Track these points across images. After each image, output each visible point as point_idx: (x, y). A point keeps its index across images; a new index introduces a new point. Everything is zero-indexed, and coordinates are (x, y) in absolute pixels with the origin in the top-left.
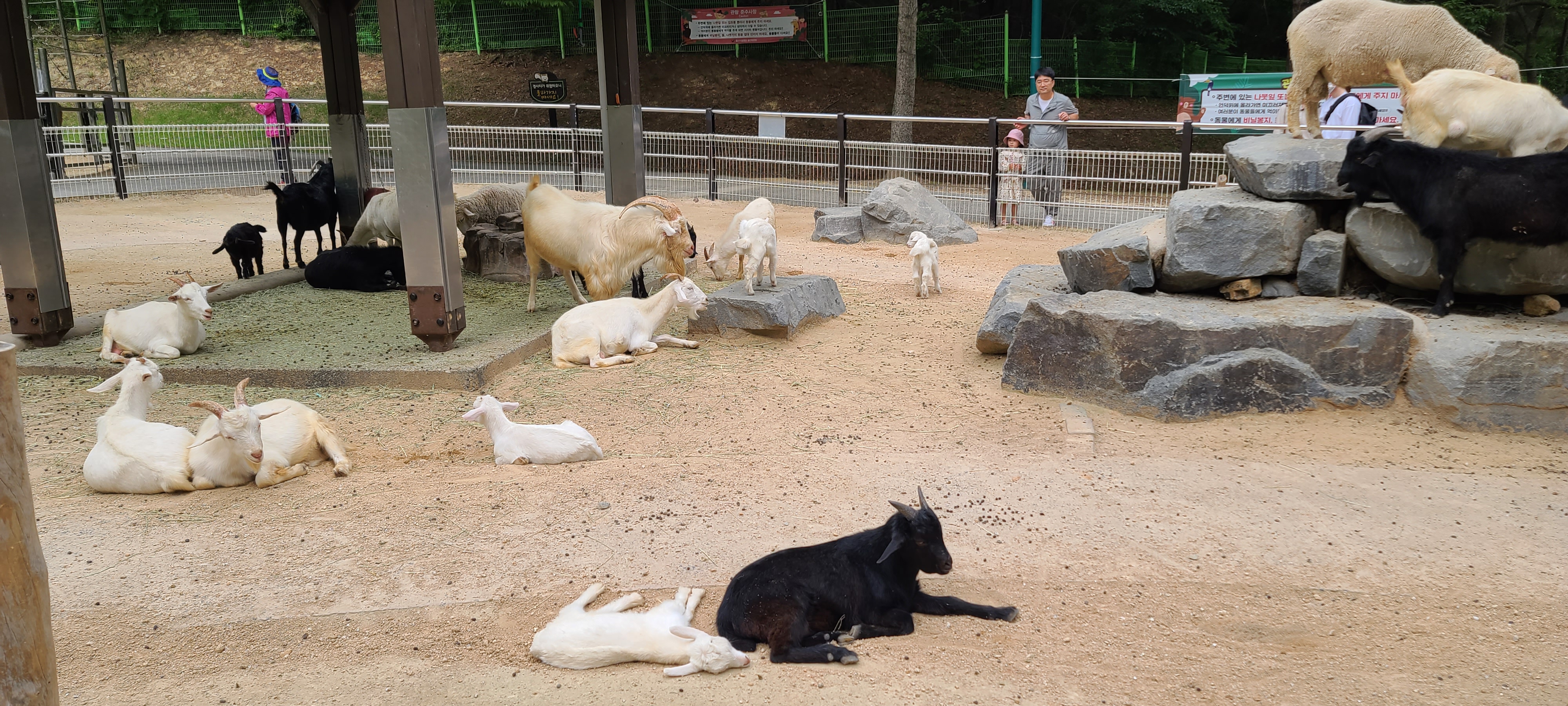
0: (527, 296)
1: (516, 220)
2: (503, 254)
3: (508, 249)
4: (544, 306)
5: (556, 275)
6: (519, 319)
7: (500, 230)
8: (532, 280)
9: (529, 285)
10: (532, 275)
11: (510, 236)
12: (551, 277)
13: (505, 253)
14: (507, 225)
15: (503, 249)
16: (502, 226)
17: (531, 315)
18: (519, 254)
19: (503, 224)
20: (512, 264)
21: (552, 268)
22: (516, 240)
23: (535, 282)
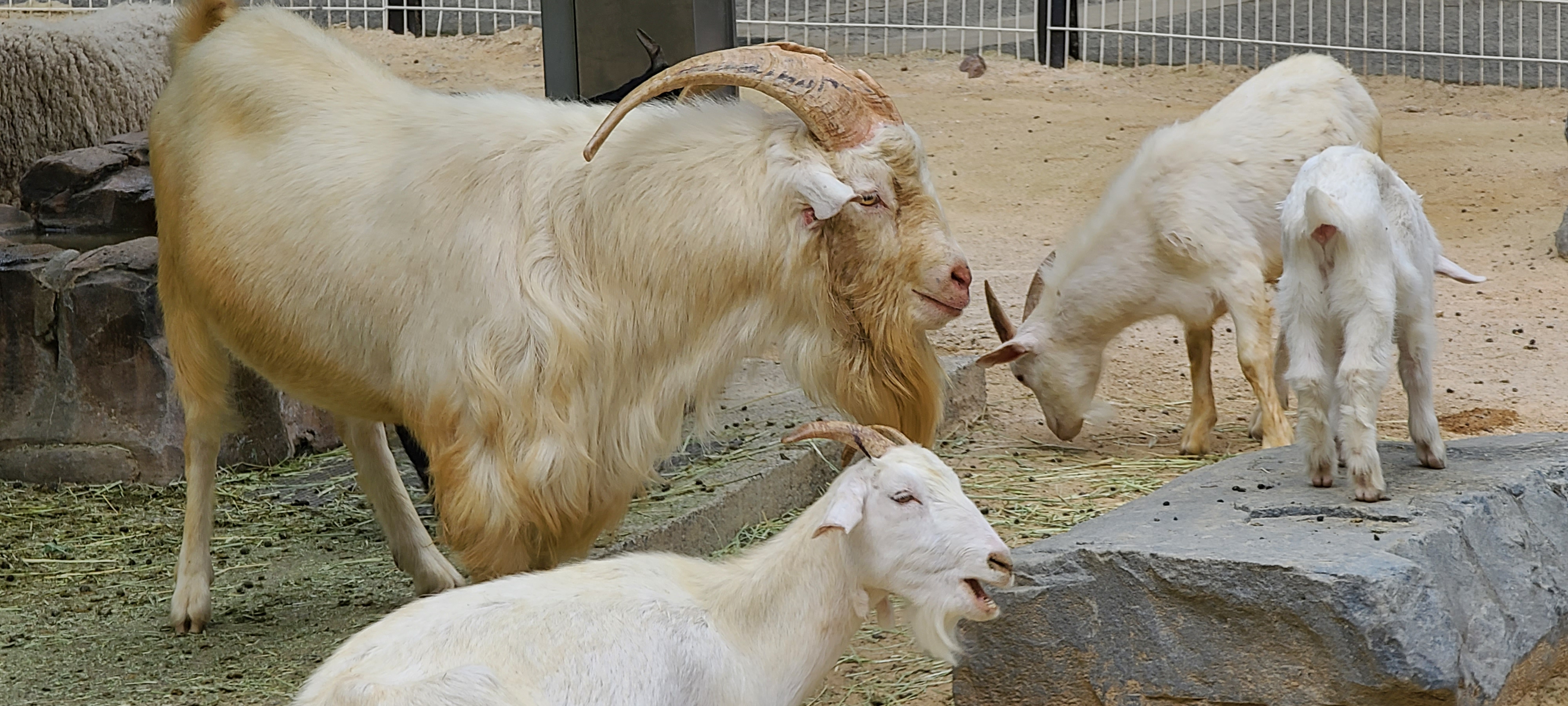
0: (169, 549)
1: (117, 184)
2: (53, 346)
3: (80, 323)
4: (251, 601)
5: (303, 446)
6: (132, 666)
7: (39, 230)
8: (193, 471)
9: (178, 494)
10: (193, 448)
11: (89, 259)
12: (279, 457)
13: (64, 344)
14: (74, 208)
15: (55, 324)
16: (50, 212)
17: (193, 639)
18: (131, 348)
19: (55, 202)
20: (100, 395)
21: (288, 410)
22: (117, 279)
23: (207, 480)
